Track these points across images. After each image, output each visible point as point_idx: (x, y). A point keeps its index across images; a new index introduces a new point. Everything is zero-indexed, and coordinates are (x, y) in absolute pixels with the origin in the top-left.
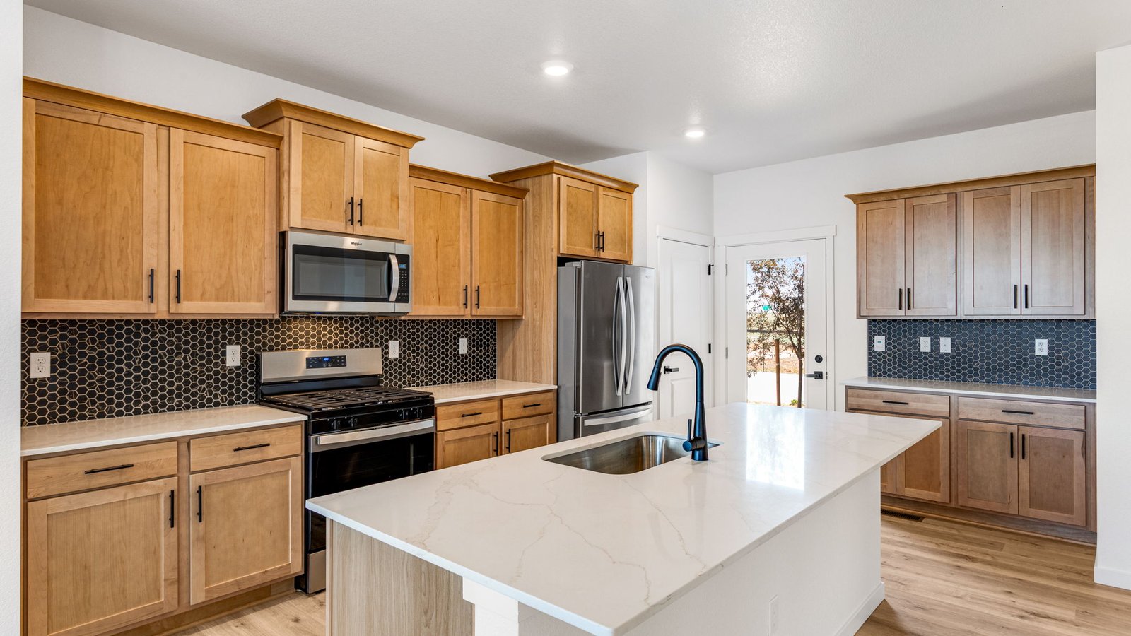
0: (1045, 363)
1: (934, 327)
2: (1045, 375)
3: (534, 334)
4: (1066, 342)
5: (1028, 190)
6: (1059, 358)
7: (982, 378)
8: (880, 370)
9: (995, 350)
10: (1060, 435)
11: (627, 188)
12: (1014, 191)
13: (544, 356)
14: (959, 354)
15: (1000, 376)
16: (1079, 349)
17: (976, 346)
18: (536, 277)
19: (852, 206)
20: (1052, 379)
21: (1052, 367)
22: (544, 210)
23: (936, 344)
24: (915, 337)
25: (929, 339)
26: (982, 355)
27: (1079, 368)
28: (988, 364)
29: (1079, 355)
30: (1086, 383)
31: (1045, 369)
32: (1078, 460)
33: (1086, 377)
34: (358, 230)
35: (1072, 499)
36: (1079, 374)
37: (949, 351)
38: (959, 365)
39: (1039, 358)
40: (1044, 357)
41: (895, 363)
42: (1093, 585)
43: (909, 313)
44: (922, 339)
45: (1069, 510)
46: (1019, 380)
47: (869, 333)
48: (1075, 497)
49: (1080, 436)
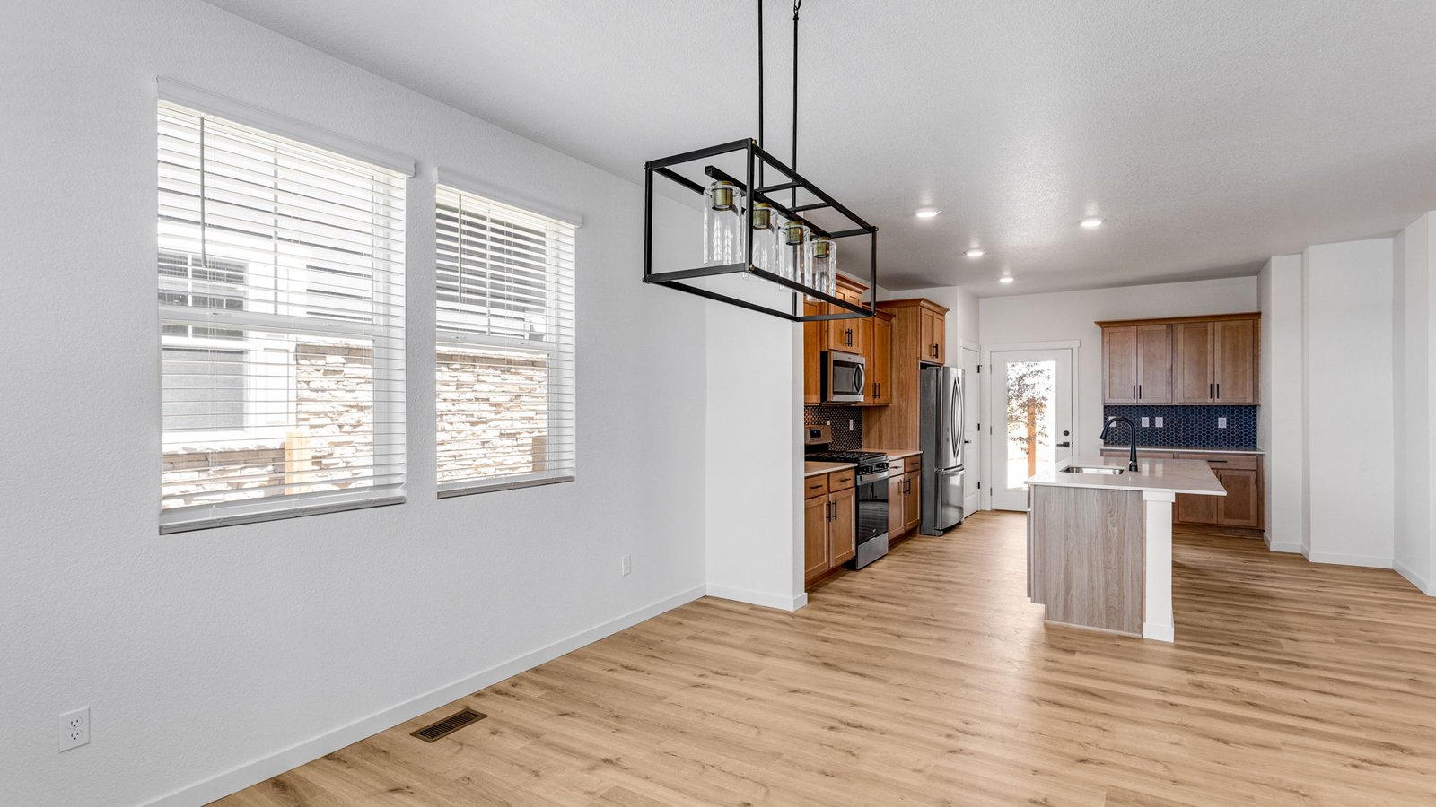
0: (1225, 433)
1: (1151, 411)
2: (1225, 440)
3: (900, 416)
4: (1237, 419)
5: (1218, 325)
6: (1233, 429)
7: (1184, 443)
8: (1112, 440)
9: (1192, 425)
10: (1242, 473)
11: (942, 311)
12: (1210, 325)
13: (909, 431)
14: (1168, 428)
15: (1196, 442)
16: (1246, 423)
17: (1180, 423)
18: (902, 376)
19: (1099, 329)
20: (1229, 442)
21: (1229, 435)
22: (910, 331)
23: (1152, 422)
24: (1138, 417)
25: (1148, 418)
26: (1184, 428)
27: (1246, 435)
28: (1188, 434)
29: (1245, 427)
30: (1250, 444)
31: (1224, 437)
32: (1253, 488)
33: (1250, 441)
34: (848, 349)
35: (1249, 510)
36: (1245, 439)
37: (1162, 426)
38: (1168, 435)
39: (1220, 430)
40: (1224, 429)
41: (1123, 435)
42: (1270, 552)
43: (1140, 401)
44: (1143, 418)
45: (1249, 518)
46: (1208, 444)
47: (1105, 415)
48: (1251, 509)
49: (1254, 473)
